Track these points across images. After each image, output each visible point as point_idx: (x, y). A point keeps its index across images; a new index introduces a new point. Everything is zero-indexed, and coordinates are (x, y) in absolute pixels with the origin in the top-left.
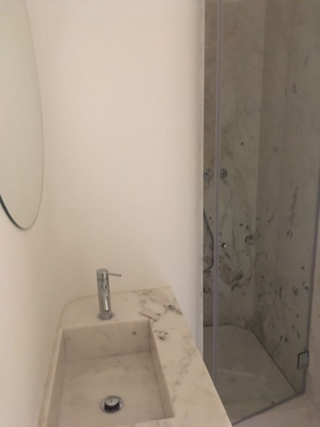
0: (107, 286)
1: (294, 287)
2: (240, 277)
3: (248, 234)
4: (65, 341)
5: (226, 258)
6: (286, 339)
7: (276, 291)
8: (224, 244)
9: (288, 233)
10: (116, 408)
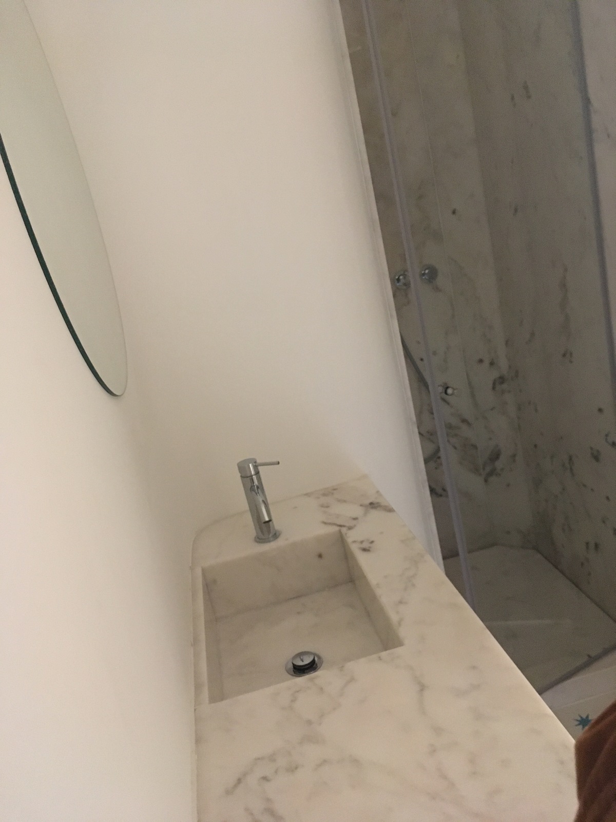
0: (260, 487)
1: (592, 448)
2: (495, 456)
3: (495, 374)
4: (208, 587)
5: (464, 427)
6: (597, 546)
7: (563, 465)
8: (447, 388)
9: (564, 355)
10: (312, 667)
